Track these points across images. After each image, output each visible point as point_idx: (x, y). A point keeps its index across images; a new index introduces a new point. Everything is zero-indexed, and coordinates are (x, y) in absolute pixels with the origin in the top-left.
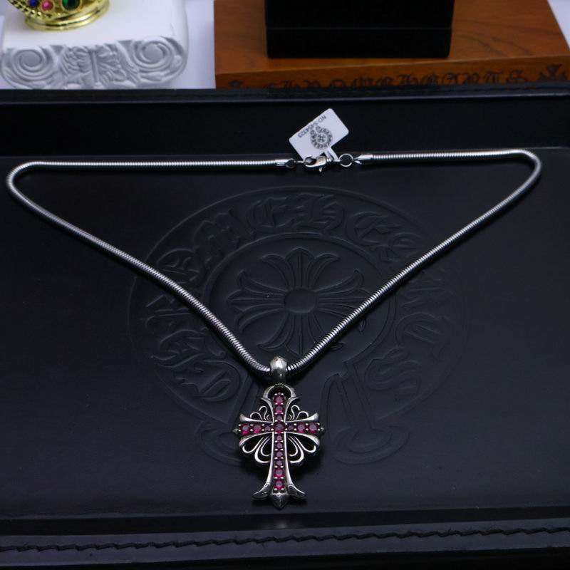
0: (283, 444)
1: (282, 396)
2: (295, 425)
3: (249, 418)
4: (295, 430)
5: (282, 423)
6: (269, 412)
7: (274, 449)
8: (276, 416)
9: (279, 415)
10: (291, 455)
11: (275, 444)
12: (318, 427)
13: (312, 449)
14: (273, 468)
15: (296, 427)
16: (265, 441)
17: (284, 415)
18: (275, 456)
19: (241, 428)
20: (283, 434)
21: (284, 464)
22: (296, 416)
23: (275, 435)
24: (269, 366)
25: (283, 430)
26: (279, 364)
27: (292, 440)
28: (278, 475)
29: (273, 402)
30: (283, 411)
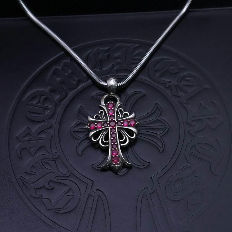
0: (116, 134)
1: (112, 103)
2: (122, 121)
3: (94, 118)
4: (122, 125)
5: (114, 121)
6: (105, 114)
7: (111, 138)
8: (110, 117)
9: (112, 116)
10: (121, 141)
11: (111, 135)
12: (136, 122)
13: (133, 136)
14: (111, 150)
15: (122, 123)
16: (105, 133)
17: (114, 116)
18: (112, 142)
19: (89, 126)
20: (115, 128)
21: (117, 147)
22: (122, 116)
23: (110, 129)
24: (106, 82)
25: (115, 126)
26: (112, 82)
27: (121, 131)
28: (114, 154)
29: (107, 107)
30: (114, 113)
